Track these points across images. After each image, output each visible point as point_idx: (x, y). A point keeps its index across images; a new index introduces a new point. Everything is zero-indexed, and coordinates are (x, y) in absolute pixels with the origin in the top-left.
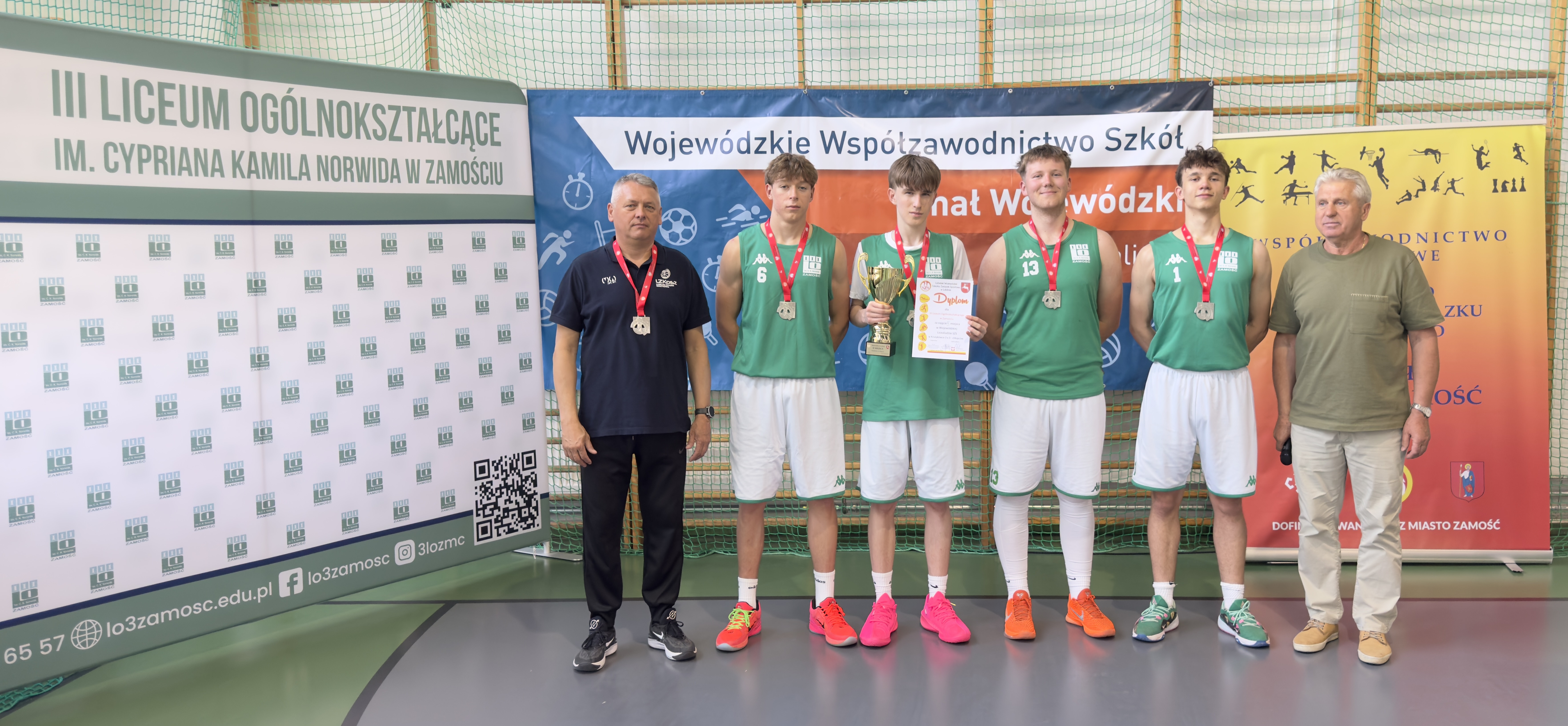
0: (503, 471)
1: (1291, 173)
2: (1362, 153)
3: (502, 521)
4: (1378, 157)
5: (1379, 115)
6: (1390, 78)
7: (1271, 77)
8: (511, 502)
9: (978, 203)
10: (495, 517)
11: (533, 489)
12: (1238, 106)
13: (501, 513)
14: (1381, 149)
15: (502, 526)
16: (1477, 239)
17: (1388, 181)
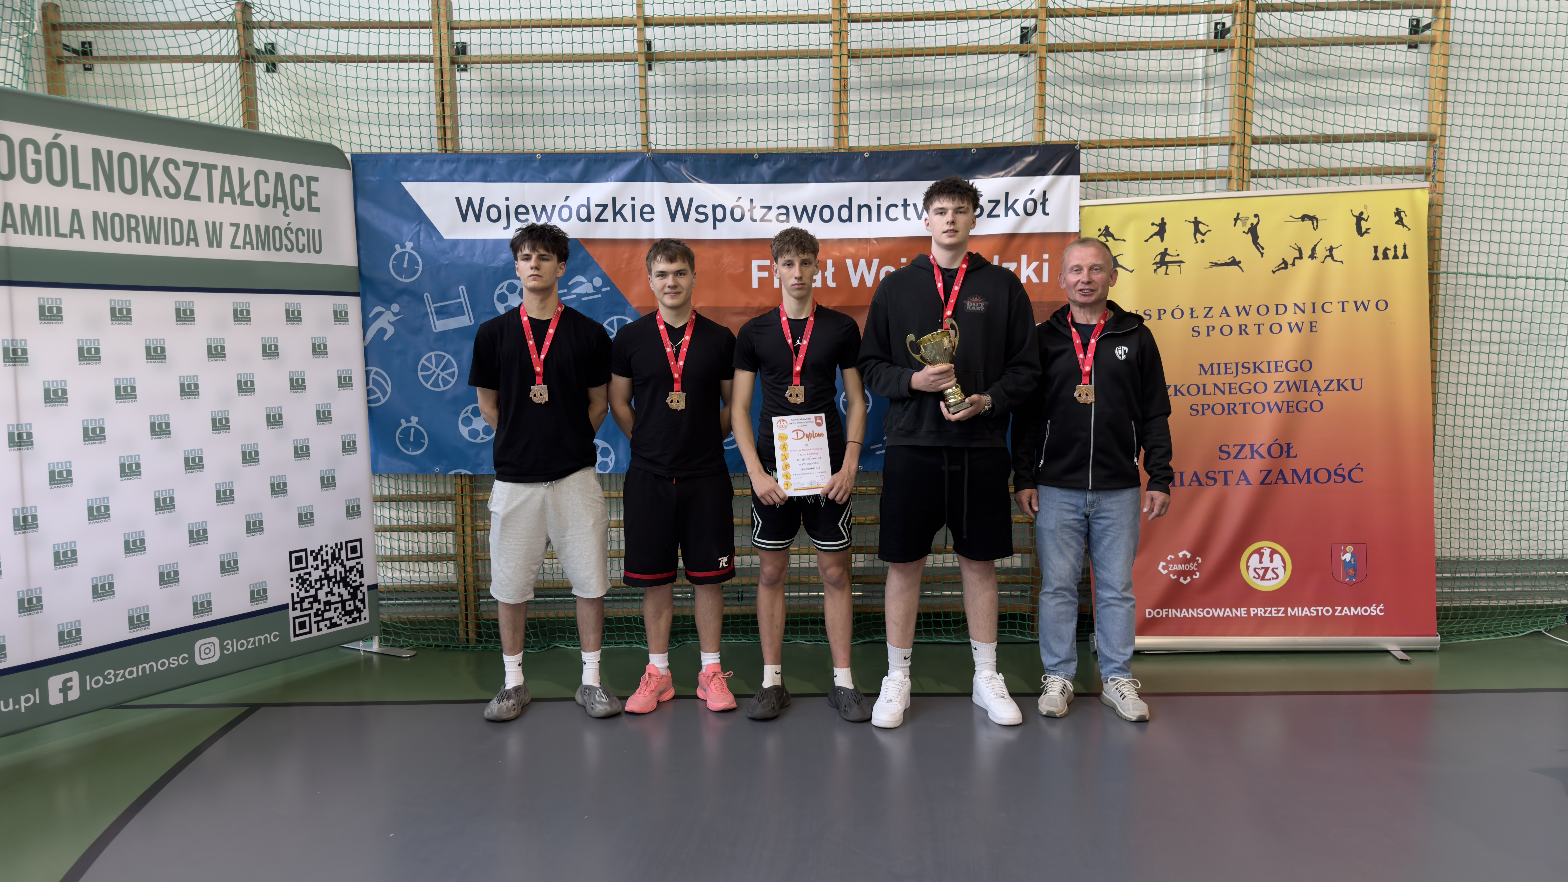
0: (323, 561)
1: (1162, 240)
2: (1236, 220)
3: (322, 615)
4: (1252, 224)
5: (1254, 180)
6: (1265, 141)
7: (1140, 140)
8: (333, 595)
9: (833, 273)
10: (314, 610)
11: (359, 580)
12: (1105, 171)
13: (322, 606)
14: (1256, 216)
15: (323, 620)
16: (1357, 309)
17: (1263, 249)
